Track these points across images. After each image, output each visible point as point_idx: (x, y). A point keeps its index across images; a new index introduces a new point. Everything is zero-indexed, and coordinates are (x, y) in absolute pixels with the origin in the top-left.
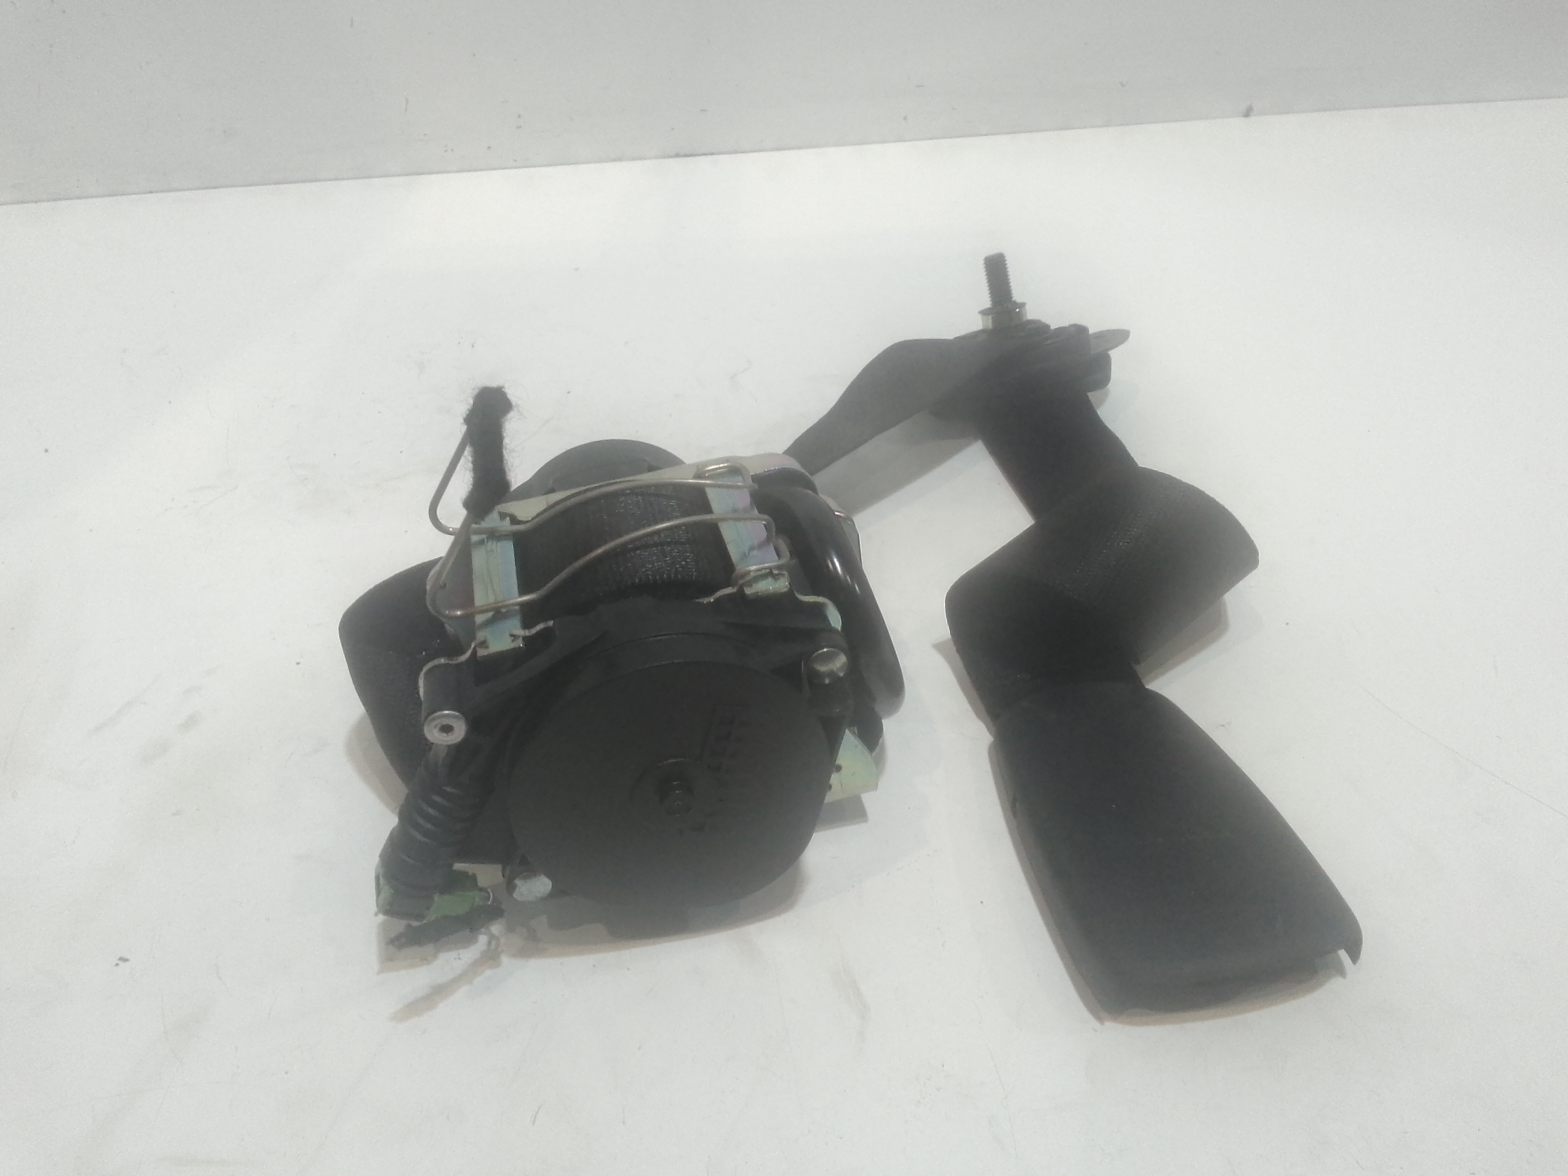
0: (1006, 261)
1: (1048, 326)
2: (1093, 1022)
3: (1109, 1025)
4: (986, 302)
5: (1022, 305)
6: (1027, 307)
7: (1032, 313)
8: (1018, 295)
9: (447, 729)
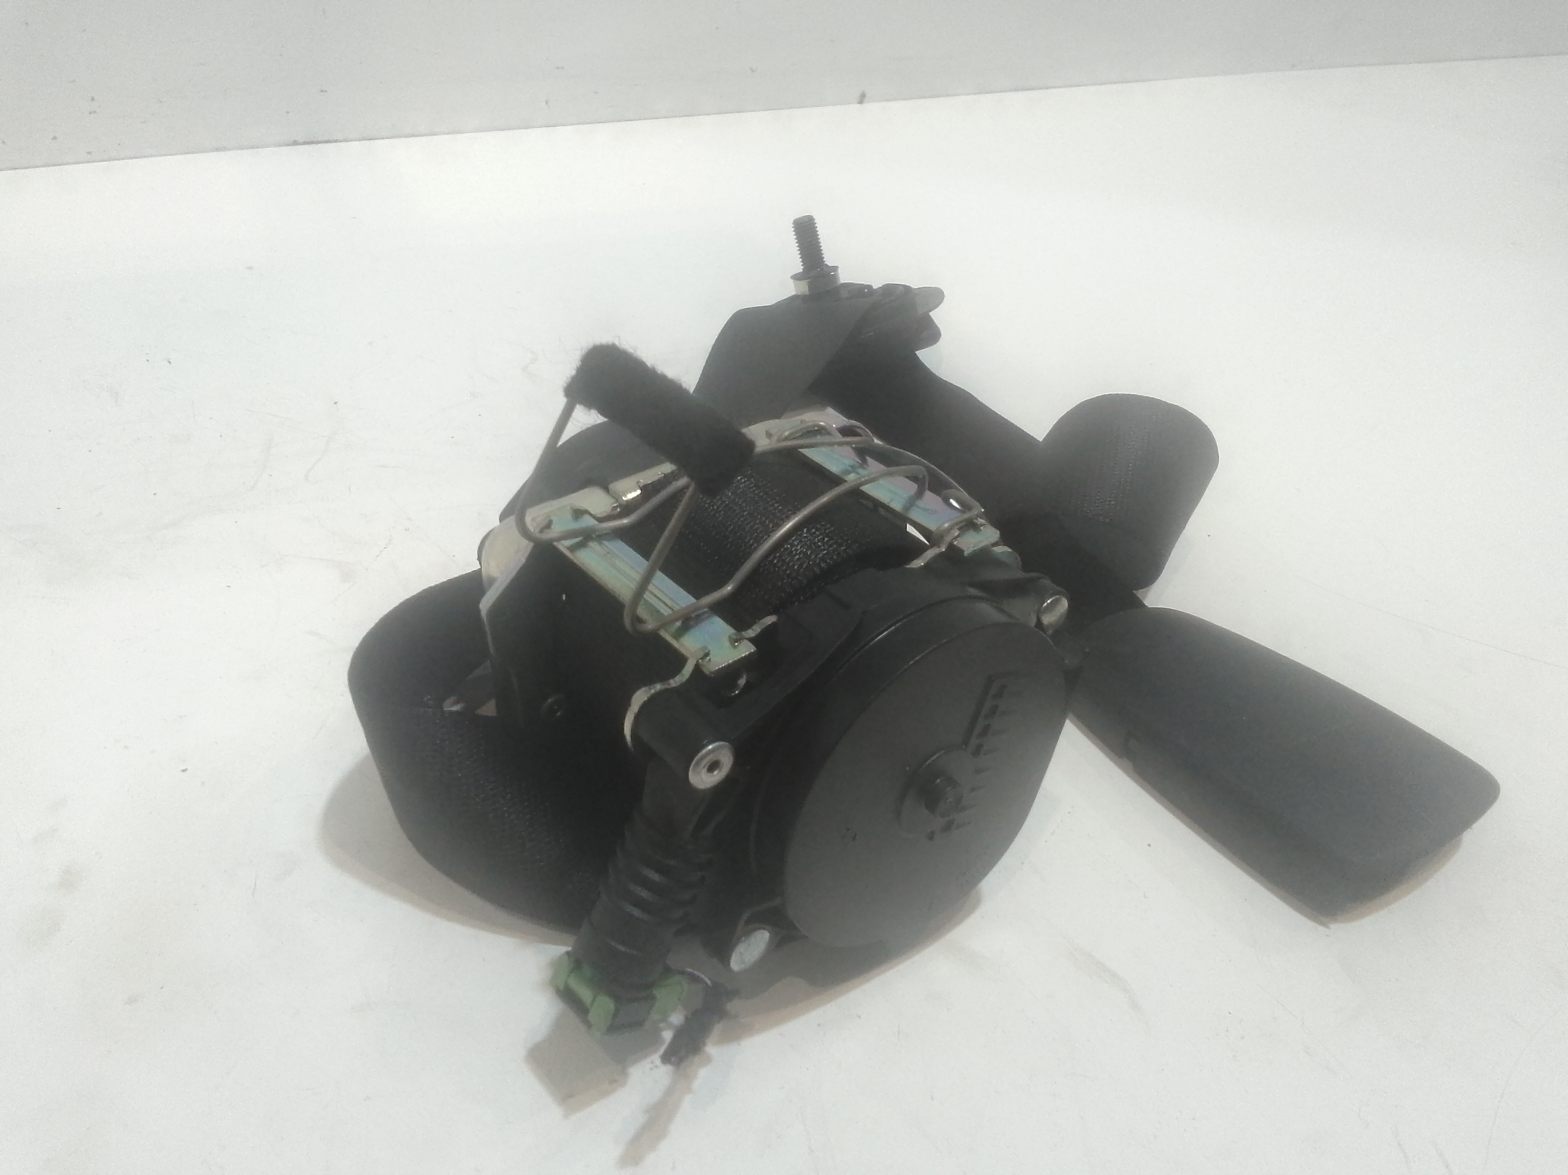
0: (815, 223)
1: (869, 287)
2: (1321, 929)
3: (1334, 926)
4: (798, 266)
5: (835, 268)
6: (839, 271)
7: (845, 276)
8: (829, 259)
9: (713, 766)
